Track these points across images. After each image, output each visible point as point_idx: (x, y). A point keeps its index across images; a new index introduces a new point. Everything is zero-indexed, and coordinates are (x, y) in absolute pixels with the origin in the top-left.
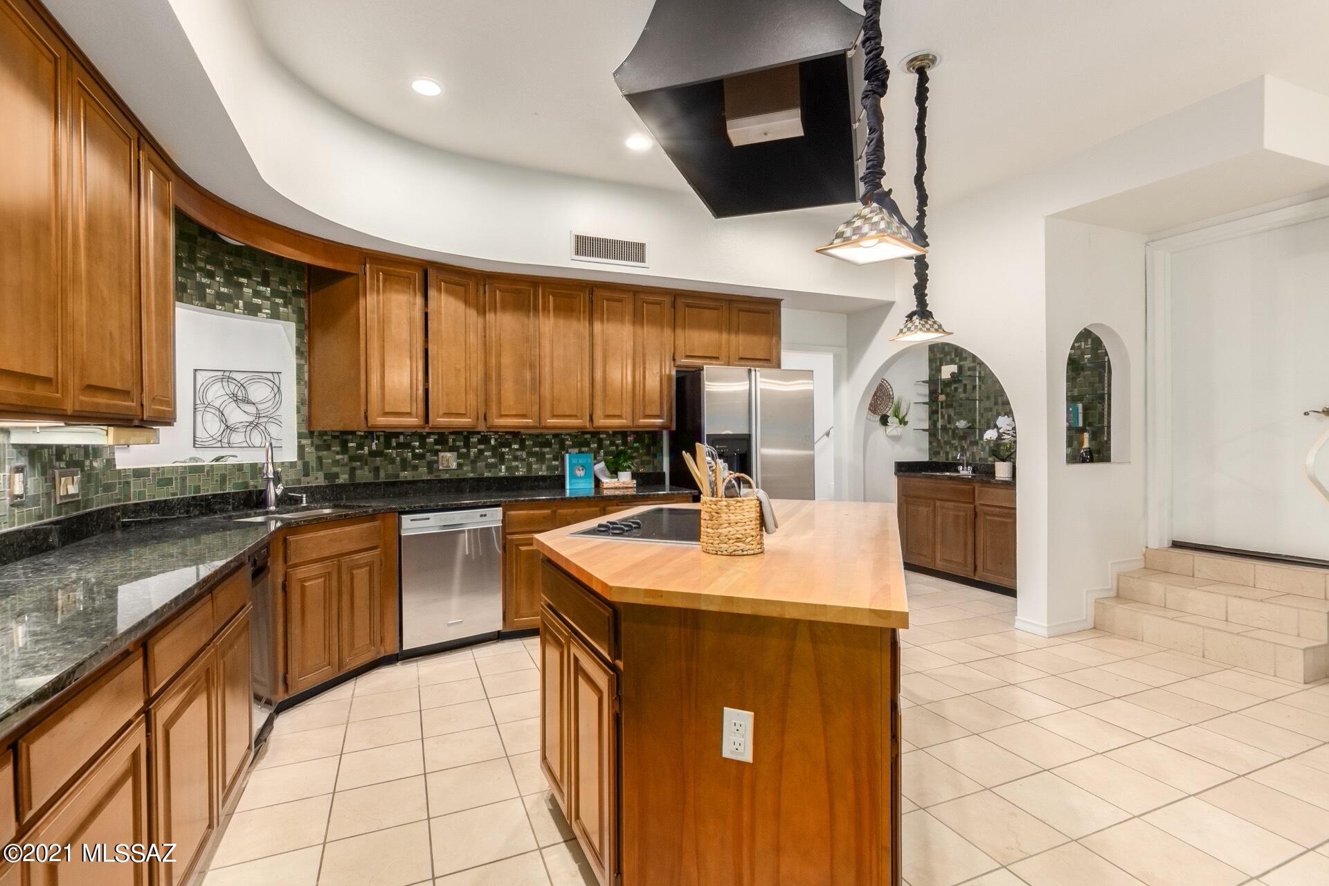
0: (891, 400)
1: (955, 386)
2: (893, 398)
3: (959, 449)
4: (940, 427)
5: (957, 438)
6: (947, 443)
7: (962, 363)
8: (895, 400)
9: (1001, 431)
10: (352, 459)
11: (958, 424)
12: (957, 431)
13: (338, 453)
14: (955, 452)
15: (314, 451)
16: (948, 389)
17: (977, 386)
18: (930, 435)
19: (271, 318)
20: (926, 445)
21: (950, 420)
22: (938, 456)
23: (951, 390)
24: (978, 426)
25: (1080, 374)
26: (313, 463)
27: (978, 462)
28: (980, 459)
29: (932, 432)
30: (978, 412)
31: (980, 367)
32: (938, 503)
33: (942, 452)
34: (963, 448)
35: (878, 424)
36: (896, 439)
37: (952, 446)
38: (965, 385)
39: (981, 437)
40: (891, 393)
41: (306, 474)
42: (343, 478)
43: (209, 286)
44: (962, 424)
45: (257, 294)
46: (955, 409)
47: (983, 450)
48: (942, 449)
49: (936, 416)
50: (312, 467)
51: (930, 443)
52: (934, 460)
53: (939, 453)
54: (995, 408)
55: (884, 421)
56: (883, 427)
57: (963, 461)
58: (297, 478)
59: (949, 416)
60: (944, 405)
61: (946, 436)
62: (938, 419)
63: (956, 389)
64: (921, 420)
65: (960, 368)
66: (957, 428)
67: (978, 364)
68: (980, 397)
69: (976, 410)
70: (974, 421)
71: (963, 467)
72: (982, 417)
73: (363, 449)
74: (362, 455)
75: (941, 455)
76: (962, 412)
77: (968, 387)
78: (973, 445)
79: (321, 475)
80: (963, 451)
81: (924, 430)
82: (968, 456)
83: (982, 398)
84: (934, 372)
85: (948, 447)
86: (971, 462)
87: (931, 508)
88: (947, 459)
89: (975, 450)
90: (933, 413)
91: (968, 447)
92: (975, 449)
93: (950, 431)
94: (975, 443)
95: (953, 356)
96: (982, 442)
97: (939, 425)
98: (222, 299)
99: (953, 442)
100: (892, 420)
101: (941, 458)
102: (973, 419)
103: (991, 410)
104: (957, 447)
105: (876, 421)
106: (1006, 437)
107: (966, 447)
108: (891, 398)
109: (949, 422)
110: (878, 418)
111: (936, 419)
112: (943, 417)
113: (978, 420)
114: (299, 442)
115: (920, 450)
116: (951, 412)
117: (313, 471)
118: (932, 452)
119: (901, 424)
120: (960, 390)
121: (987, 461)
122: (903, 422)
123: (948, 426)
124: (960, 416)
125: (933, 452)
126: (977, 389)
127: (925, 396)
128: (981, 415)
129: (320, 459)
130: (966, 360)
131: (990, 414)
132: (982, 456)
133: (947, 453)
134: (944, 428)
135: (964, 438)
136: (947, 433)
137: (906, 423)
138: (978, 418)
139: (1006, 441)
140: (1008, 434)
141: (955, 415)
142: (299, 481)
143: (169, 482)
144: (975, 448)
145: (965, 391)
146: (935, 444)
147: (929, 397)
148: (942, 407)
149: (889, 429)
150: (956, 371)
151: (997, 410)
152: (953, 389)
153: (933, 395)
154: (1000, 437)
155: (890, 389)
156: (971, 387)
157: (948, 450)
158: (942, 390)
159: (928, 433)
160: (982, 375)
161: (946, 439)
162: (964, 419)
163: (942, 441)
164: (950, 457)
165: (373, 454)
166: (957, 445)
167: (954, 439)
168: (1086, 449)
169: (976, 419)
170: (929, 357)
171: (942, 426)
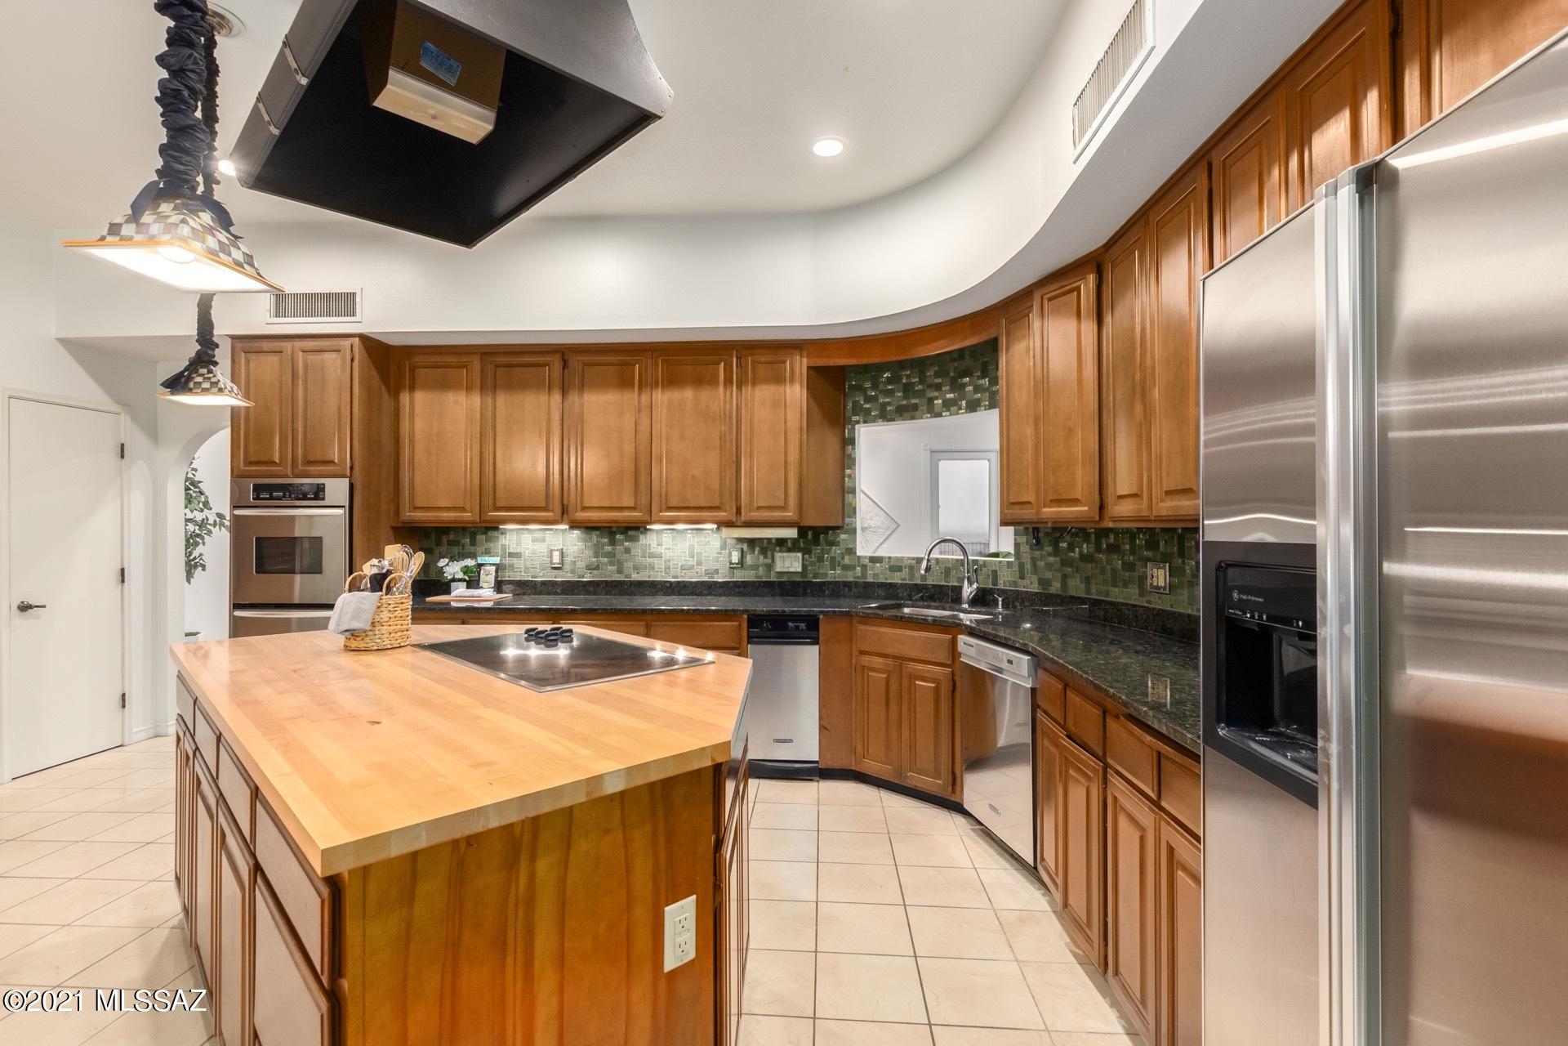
10: (1064, 563)
13: (1050, 555)
15: (1028, 550)
19: (989, 409)
26: (1028, 566)
41: (1022, 577)
42: (1055, 587)
43: (937, 398)
45: (977, 389)
50: (1027, 569)
58: (1013, 579)
73: (1074, 551)
74: (1074, 560)
79: (1035, 578)
98: (948, 405)
114: (1015, 540)
117: (1028, 574)
129: (1034, 560)
142: (1015, 584)
143: (899, 569)
165: (1084, 558)
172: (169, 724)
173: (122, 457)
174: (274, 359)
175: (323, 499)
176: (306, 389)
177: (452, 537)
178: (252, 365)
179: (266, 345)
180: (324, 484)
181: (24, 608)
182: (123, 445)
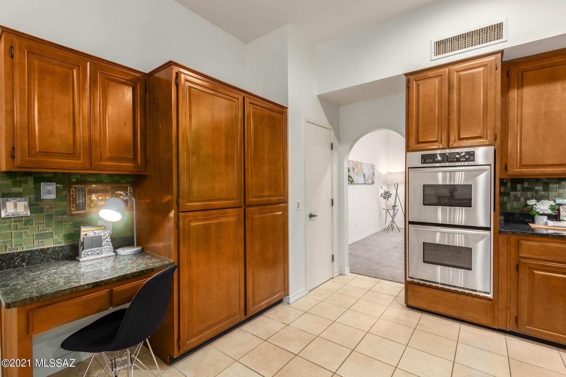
172: (345, 269)
173: (332, 149)
174: (437, 80)
175: (474, 160)
176: (459, 94)
177: (526, 185)
178: (421, 87)
179: (430, 74)
180: (474, 152)
181: (311, 216)
182: (332, 144)
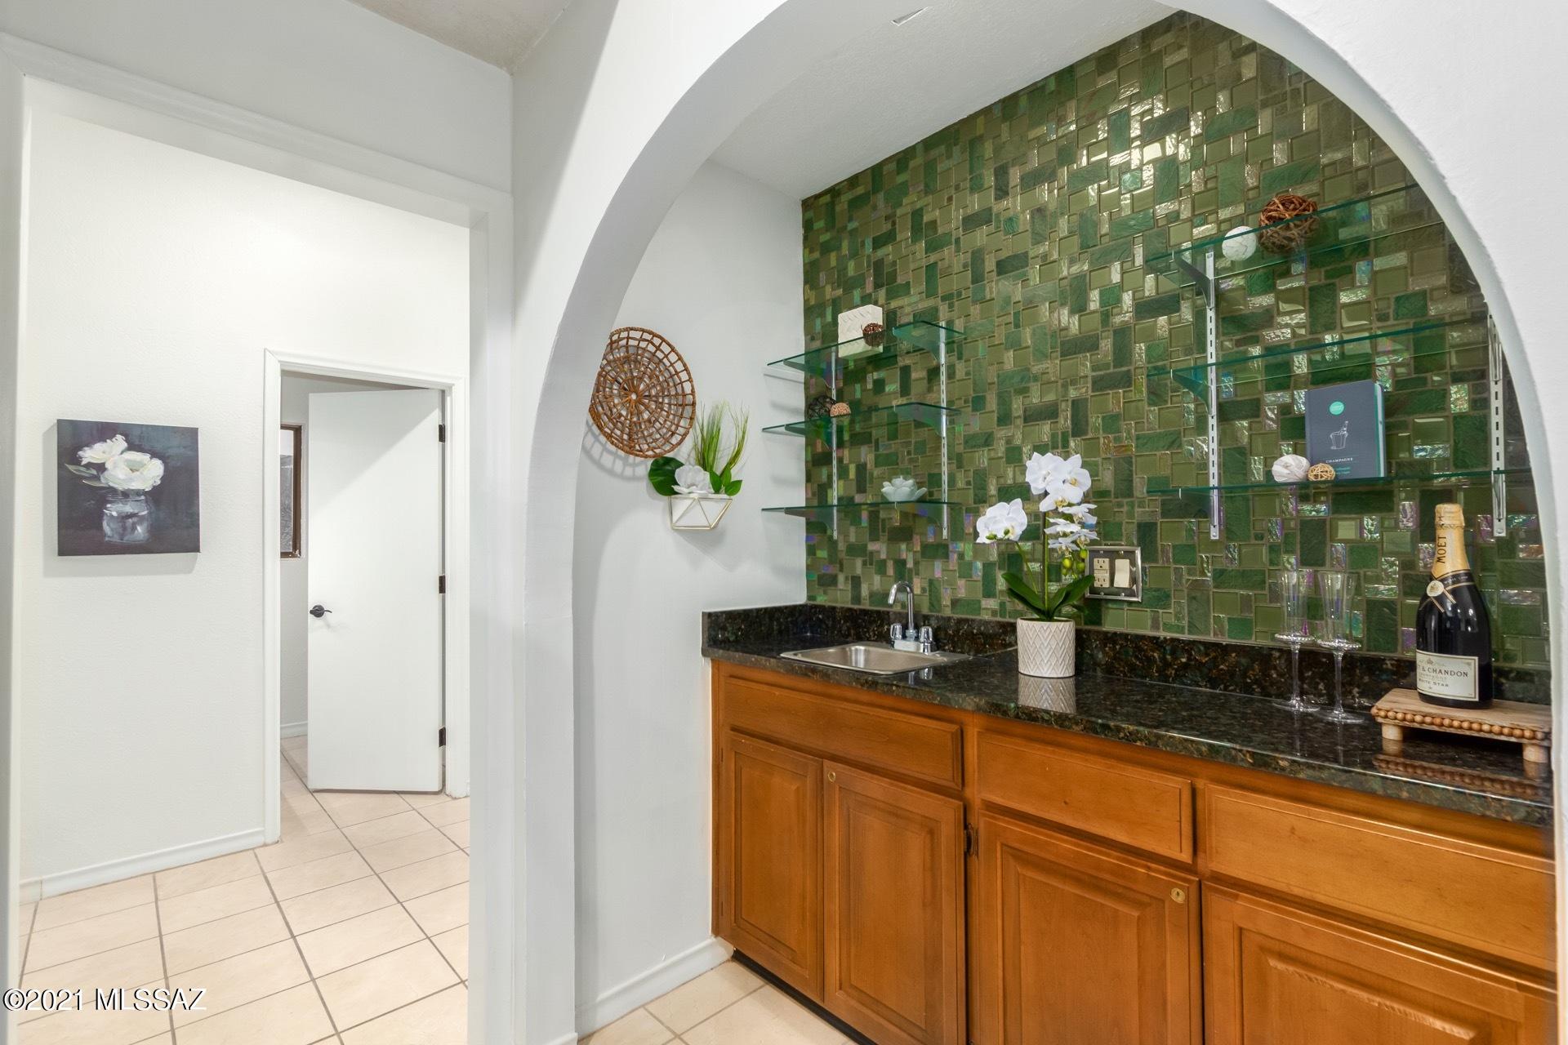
0: (688, 411)
1: (876, 375)
2: (694, 404)
3: (890, 571)
4: (835, 502)
5: (884, 537)
6: (856, 550)
7: (894, 304)
8: (703, 413)
9: (1045, 506)
11: (887, 488)
12: (882, 515)
14: (877, 579)
16: (858, 387)
17: (943, 369)
18: (811, 527)
20: (800, 559)
21: (863, 481)
22: (831, 590)
23: (864, 390)
24: (945, 497)
25: (1350, 271)
27: (947, 612)
28: (955, 603)
29: (815, 518)
30: (945, 450)
31: (951, 306)
32: (832, 771)
33: (841, 578)
34: (900, 564)
35: (644, 487)
36: (707, 538)
37: (870, 559)
38: (906, 370)
39: (963, 530)
40: (688, 389)
44: (899, 489)
46: (877, 448)
47: (966, 571)
48: (841, 570)
49: (824, 471)
51: (811, 551)
52: (822, 600)
53: (833, 581)
54: (1001, 433)
55: (664, 478)
56: (662, 501)
57: (904, 606)
59: (861, 468)
60: (846, 437)
61: (852, 530)
62: (830, 477)
63: (879, 385)
64: (780, 481)
65: (890, 317)
66: (887, 503)
67: (944, 299)
68: (950, 402)
69: (938, 448)
70: (934, 480)
71: (905, 628)
72: (960, 466)
75: (841, 585)
76: (896, 454)
77: (914, 375)
78: (934, 557)
80: (903, 574)
81: (790, 511)
82: (917, 591)
83: (958, 404)
84: (817, 344)
85: (859, 562)
86: (925, 611)
87: (809, 781)
88: (857, 598)
89: (938, 574)
90: (817, 462)
91: (916, 563)
92: (938, 569)
93: (865, 515)
94: (938, 551)
95: (869, 288)
96: (961, 546)
97: (834, 496)
99: (872, 547)
100: (692, 478)
101: (839, 597)
102: (931, 476)
103: (988, 440)
104: (884, 562)
105: (634, 478)
106: (1062, 526)
107: (910, 565)
108: (686, 404)
109: (861, 489)
110: (644, 467)
111: (824, 478)
112: (843, 473)
113: (945, 478)
115: (782, 571)
116: (867, 455)
118: (815, 578)
119: (717, 491)
120: (892, 387)
121: (979, 610)
122: (724, 484)
123: (858, 498)
124: (892, 466)
125: (819, 578)
126: (943, 378)
127: (795, 411)
128: (957, 460)
130: (908, 293)
131: (982, 458)
132: (962, 594)
133: (856, 582)
134: (847, 504)
135: (903, 534)
136: (856, 521)
137: (733, 487)
138: (945, 469)
139: (1064, 544)
140: (1069, 518)
141: (877, 465)
144: (938, 566)
145: (905, 390)
146: (822, 554)
147: (807, 412)
148: (840, 445)
149: (681, 506)
150: (881, 323)
151: (1009, 441)
152: (870, 386)
153: (816, 403)
154: (1036, 530)
155: (684, 376)
156: (924, 374)
157: (859, 571)
158: (840, 392)
159: (803, 520)
160: (959, 325)
161: (852, 539)
162: (906, 474)
163: (841, 546)
164: (865, 591)
166: (883, 556)
167: (874, 537)
168: (1456, 577)
169: (940, 475)
170: (806, 301)
171: (839, 499)
